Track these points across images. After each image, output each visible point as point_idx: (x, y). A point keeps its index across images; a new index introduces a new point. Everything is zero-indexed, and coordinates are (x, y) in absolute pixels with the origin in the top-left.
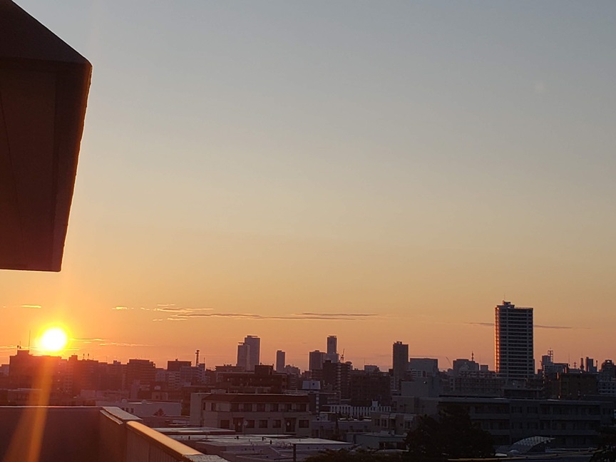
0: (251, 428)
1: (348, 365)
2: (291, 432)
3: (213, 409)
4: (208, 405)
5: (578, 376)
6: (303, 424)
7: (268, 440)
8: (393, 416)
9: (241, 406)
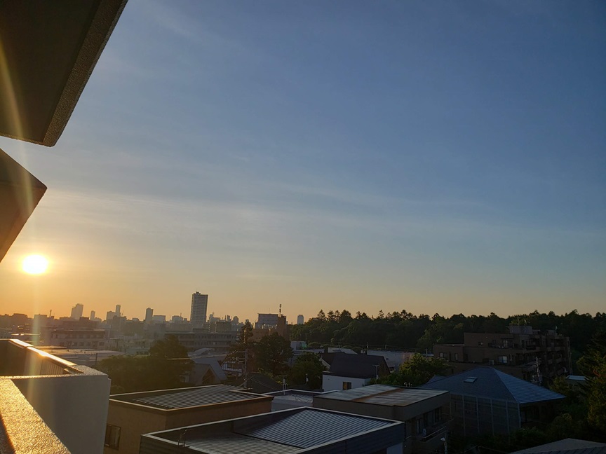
0: (75, 346)
1: (125, 317)
2: (95, 347)
3: (56, 338)
4: (54, 335)
5: (224, 323)
6: (101, 344)
7: (83, 352)
8: (144, 340)
9: (71, 336)
